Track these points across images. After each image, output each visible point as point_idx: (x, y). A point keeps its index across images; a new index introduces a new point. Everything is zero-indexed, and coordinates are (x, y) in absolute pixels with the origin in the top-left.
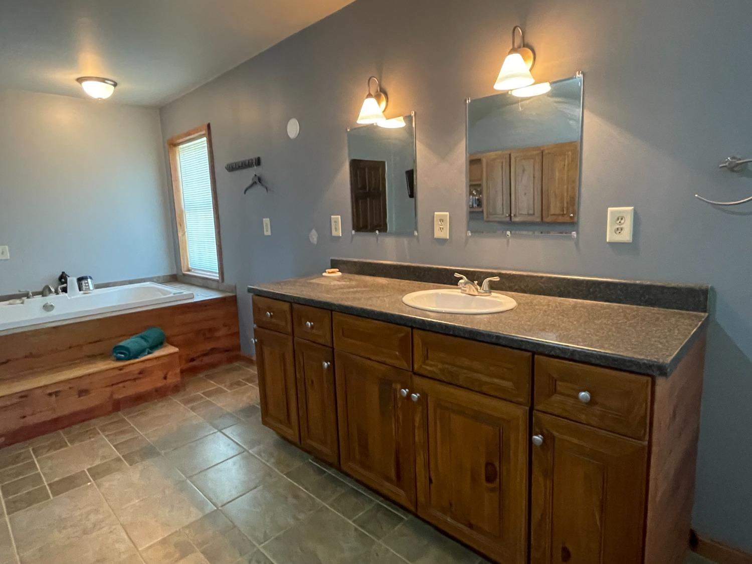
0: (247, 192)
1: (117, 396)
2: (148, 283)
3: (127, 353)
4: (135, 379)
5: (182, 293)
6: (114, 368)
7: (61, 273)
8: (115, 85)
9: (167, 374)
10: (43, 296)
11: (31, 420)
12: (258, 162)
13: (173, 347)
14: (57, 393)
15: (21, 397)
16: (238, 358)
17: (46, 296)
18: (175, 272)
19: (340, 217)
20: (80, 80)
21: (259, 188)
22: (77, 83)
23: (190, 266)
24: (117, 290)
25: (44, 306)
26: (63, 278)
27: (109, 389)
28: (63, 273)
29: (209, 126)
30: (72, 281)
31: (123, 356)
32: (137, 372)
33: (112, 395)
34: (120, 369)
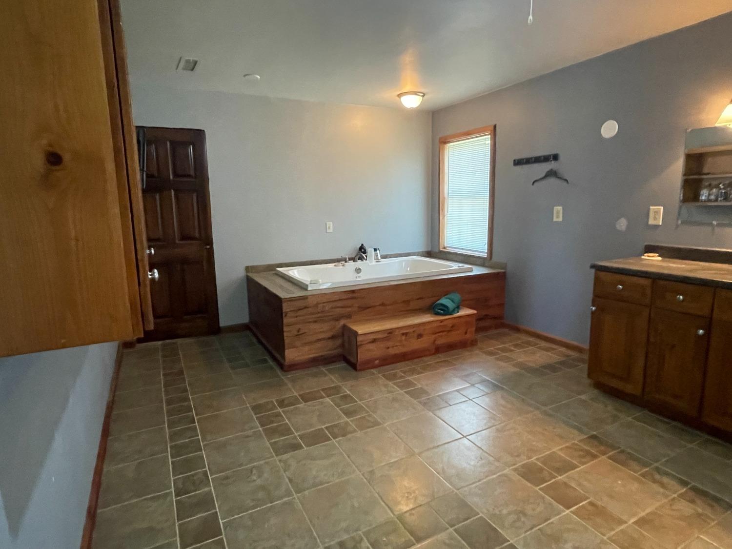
0: (536, 184)
1: (439, 342)
2: (415, 257)
3: (446, 309)
4: (449, 331)
5: (464, 266)
6: (437, 321)
7: (361, 245)
8: (423, 96)
9: (467, 330)
10: (354, 261)
11: (392, 351)
12: (556, 157)
13: (470, 309)
14: (406, 334)
15: (389, 333)
16: (504, 325)
17: (356, 262)
18: (430, 250)
19: (662, 208)
20: (400, 96)
21: (552, 180)
22: (398, 98)
23: (445, 245)
24: (396, 261)
25: (355, 270)
26: (362, 249)
27: (434, 336)
28: (362, 244)
29: (495, 127)
30: (370, 250)
31: (442, 312)
32: (451, 325)
33: (435, 341)
34: (442, 321)
